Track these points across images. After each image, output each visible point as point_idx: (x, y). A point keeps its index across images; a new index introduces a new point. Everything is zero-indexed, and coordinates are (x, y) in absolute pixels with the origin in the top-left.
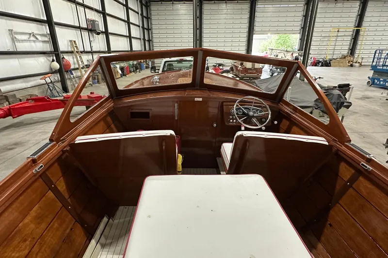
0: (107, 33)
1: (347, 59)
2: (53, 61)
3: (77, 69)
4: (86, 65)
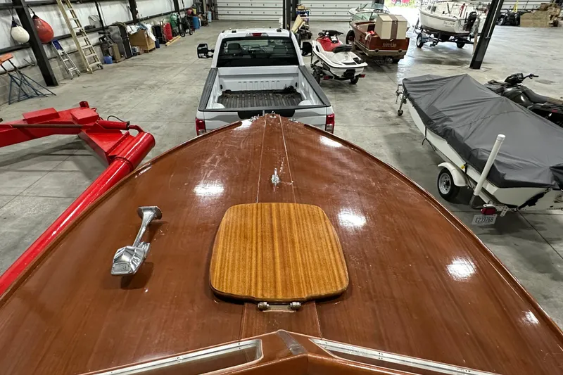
1: (549, 10)
2: (14, 24)
3: (69, 36)
4: (87, 28)
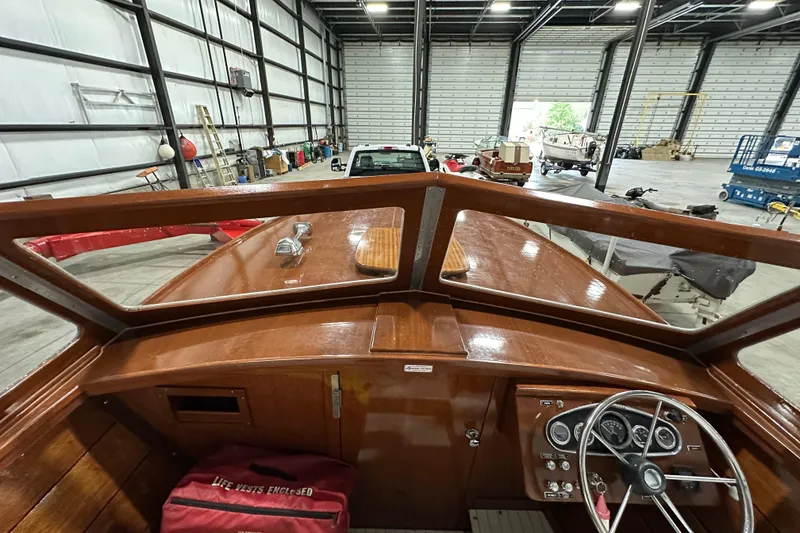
0: (265, 94)
1: (669, 146)
2: (163, 142)
3: (210, 156)
4: (227, 150)
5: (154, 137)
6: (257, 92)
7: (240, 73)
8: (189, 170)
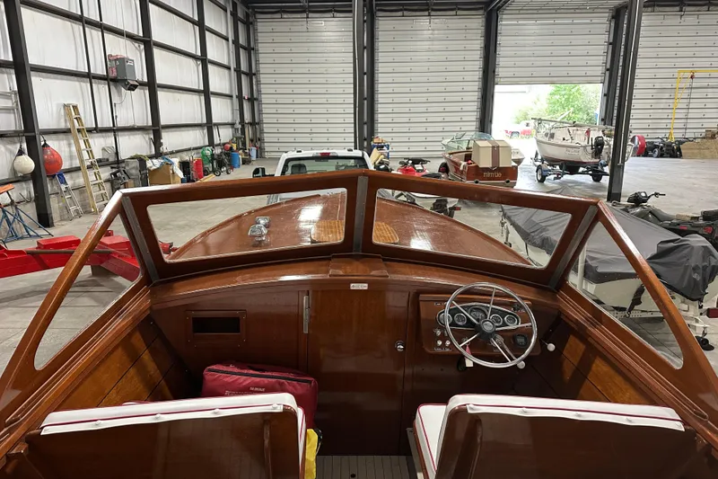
0: (152, 86)
2: (21, 153)
3: (78, 169)
4: (99, 161)
5: (9, 147)
6: (142, 84)
7: (122, 61)
8: (50, 187)
